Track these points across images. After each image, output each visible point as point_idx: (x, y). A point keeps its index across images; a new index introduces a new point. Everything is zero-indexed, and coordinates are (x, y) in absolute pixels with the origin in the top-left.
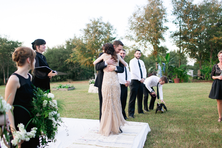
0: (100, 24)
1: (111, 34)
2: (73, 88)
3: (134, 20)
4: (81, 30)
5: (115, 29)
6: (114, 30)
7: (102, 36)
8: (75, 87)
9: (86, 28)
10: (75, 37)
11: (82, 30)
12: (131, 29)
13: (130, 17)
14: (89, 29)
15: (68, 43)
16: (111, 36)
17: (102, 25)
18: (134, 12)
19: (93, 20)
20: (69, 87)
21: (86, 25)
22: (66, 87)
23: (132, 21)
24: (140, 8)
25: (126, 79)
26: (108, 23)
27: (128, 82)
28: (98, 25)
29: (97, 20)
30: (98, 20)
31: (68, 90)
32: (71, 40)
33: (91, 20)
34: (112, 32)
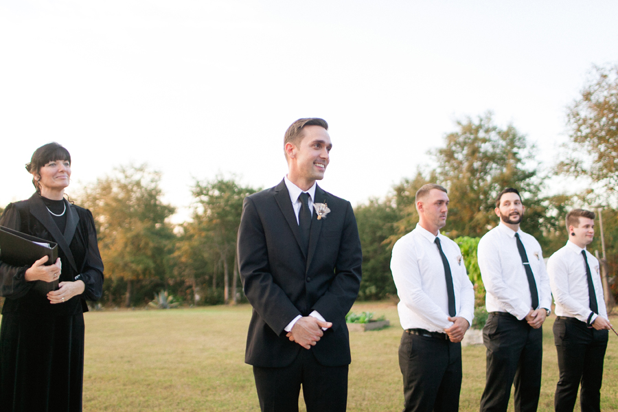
0: (487, 131)
1: (519, 160)
2: (382, 324)
3: (586, 112)
4: (429, 153)
5: (532, 145)
6: (528, 147)
7: (494, 165)
8: (388, 322)
9: (443, 145)
10: (420, 174)
11: (433, 151)
12: (576, 140)
13: (574, 104)
14: (454, 148)
15: (400, 190)
16: (519, 166)
17: (493, 136)
18: (587, 87)
19: (465, 122)
20: (371, 321)
21: (445, 136)
22: (361, 320)
23: (578, 114)
24: (605, 73)
25: (452, 310)
26: (510, 128)
27: (456, 325)
28: (481, 134)
29: (476, 122)
30: (481, 120)
31: (366, 330)
32: (407, 182)
33: (459, 123)
34: (522, 153)
